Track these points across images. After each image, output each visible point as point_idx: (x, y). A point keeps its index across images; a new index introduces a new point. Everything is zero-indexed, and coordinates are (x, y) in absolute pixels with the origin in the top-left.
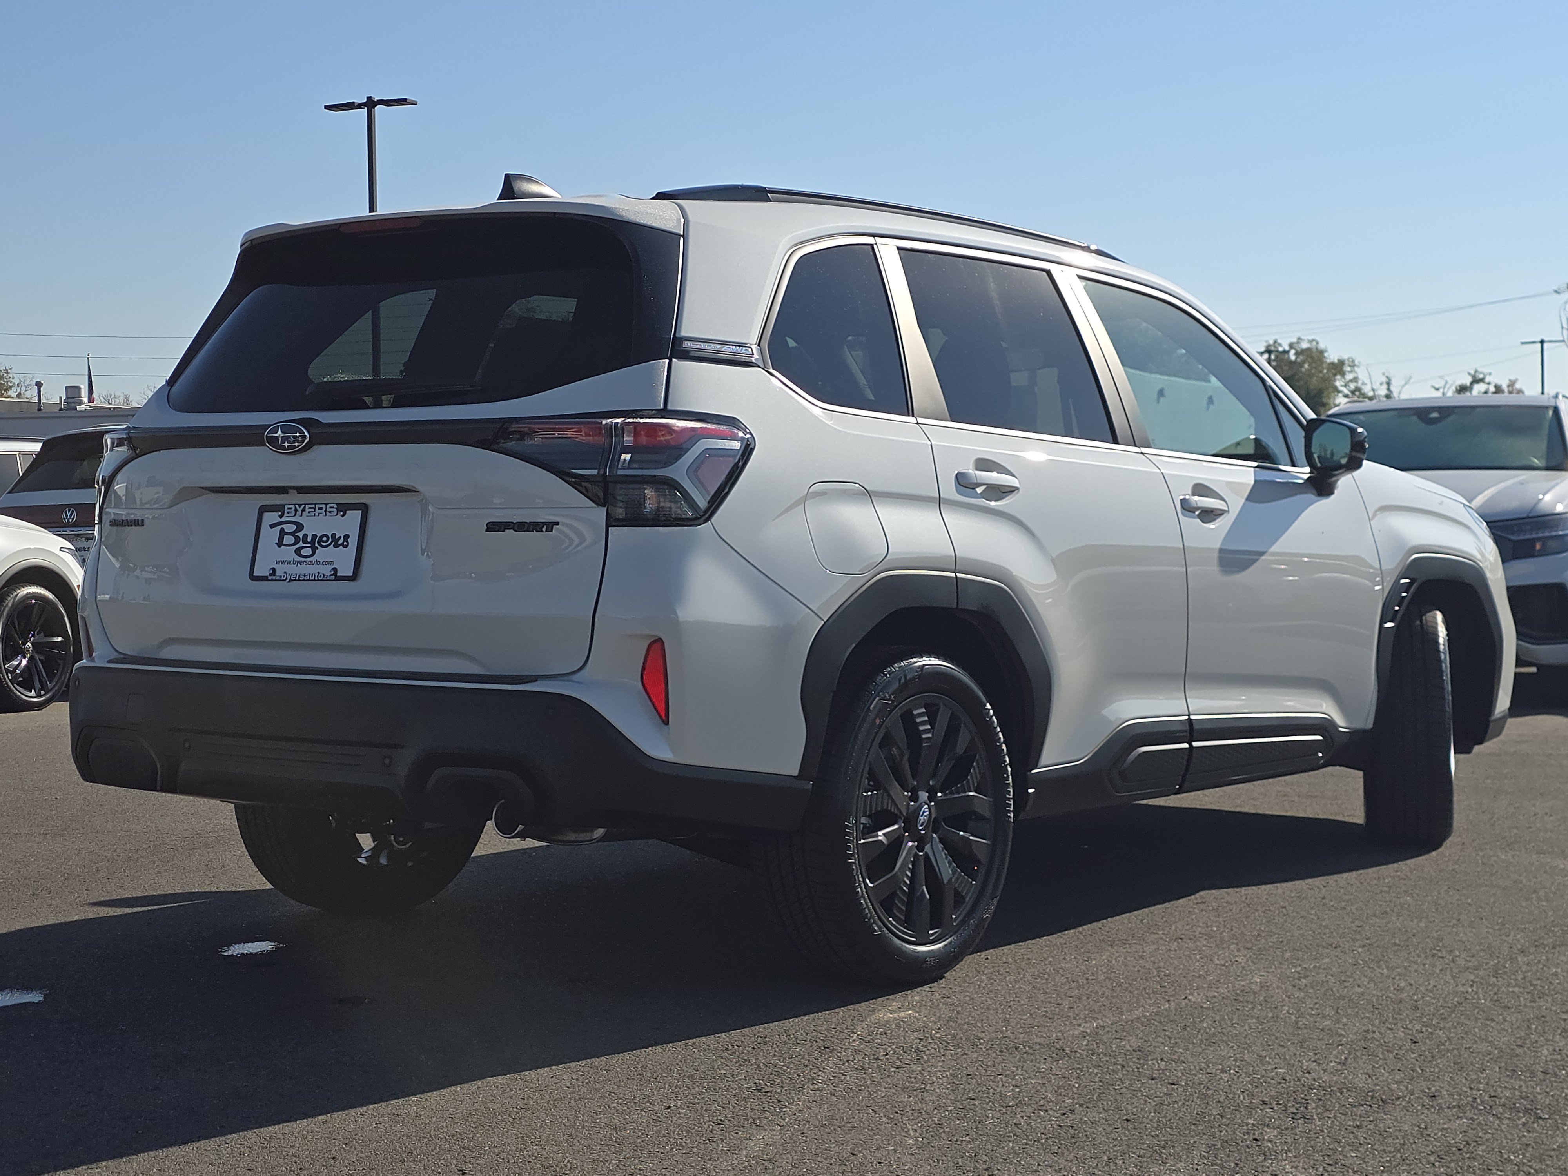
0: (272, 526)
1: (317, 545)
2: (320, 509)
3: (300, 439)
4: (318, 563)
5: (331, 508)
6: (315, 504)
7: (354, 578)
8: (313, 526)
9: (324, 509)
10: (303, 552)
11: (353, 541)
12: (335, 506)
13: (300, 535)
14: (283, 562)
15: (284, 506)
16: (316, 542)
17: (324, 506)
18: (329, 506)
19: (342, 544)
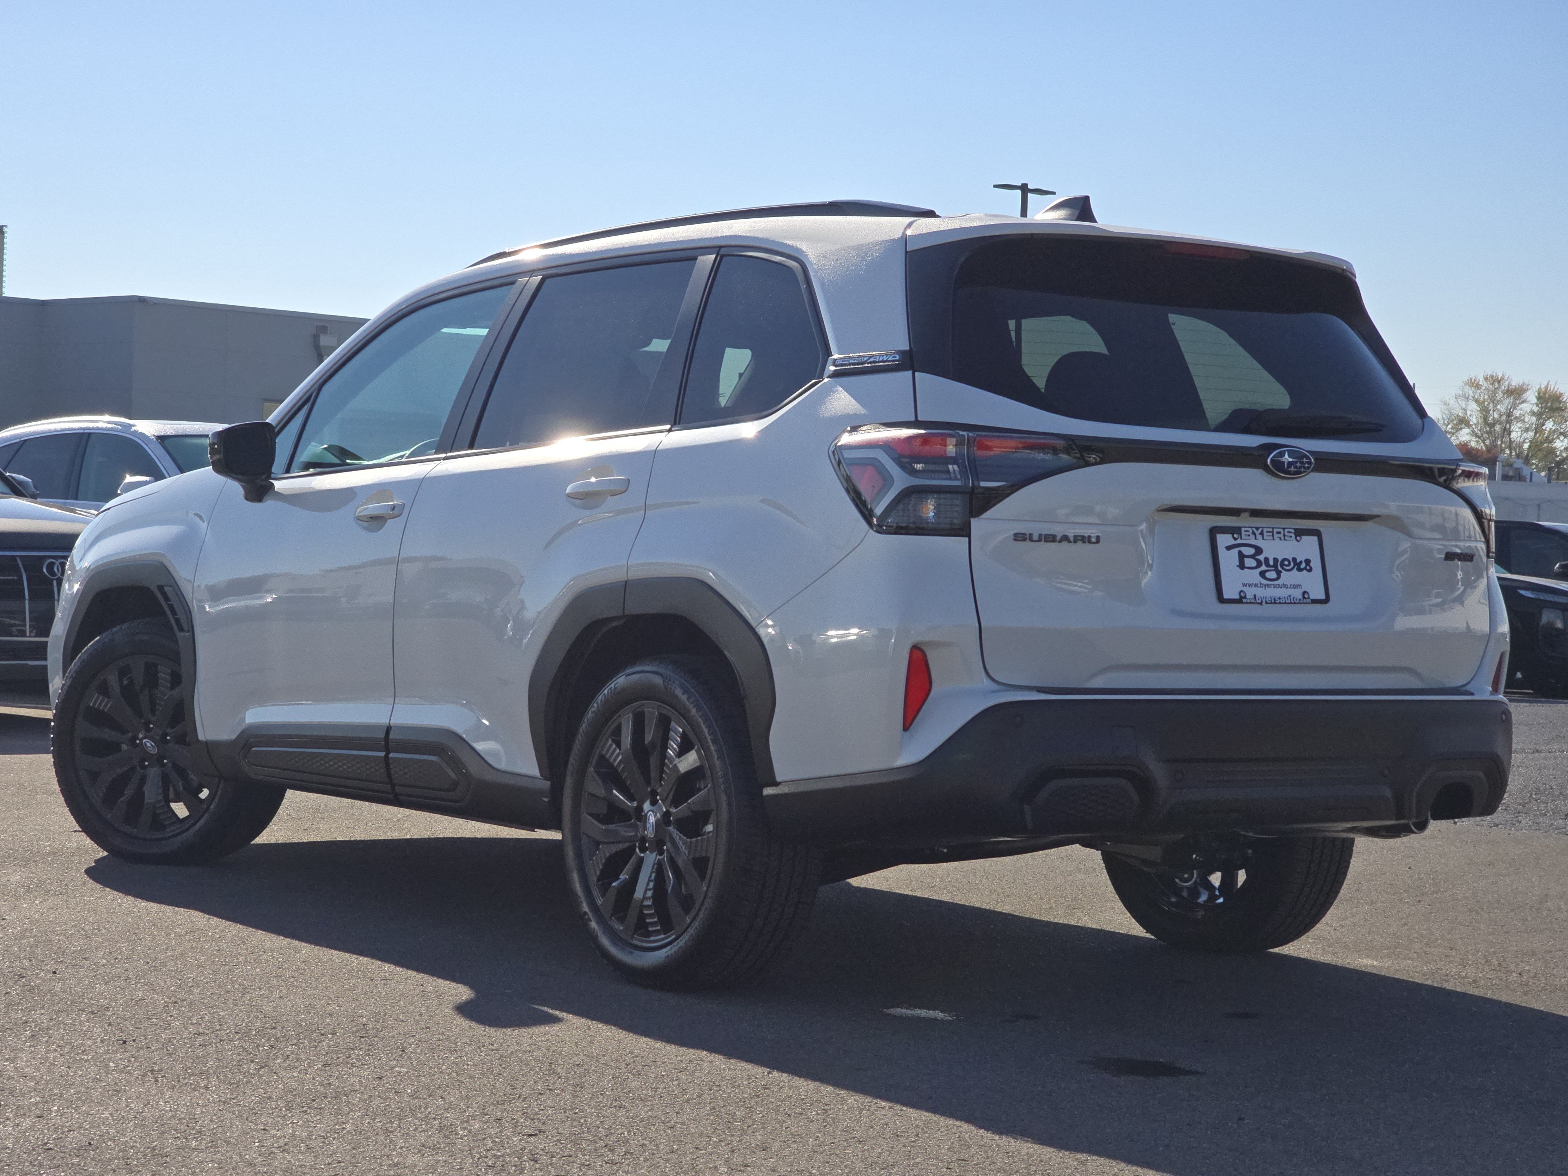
0: (1229, 548)
1: (1280, 568)
2: (1279, 533)
3: (1307, 465)
4: (1285, 586)
5: (1289, 532)
6: (1273, 528)
7: (1326, 601)
8: (1273, 549)
9: (1282, 533)
10: (1268, 575)
11: (1316, 564)
12: (1293, 531)
13: (1261, 557)
14: (1250, 585)
15: (1240, 528)
16: (1279, 566)
17: (1282, 530)
18: (1286, 530)
19: (1305, 568)
